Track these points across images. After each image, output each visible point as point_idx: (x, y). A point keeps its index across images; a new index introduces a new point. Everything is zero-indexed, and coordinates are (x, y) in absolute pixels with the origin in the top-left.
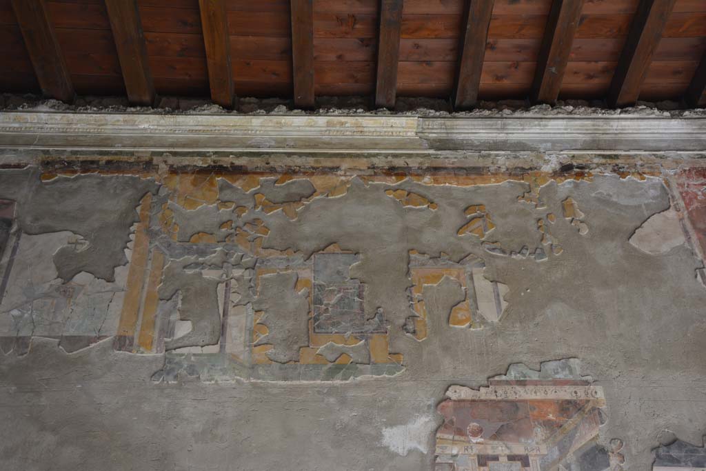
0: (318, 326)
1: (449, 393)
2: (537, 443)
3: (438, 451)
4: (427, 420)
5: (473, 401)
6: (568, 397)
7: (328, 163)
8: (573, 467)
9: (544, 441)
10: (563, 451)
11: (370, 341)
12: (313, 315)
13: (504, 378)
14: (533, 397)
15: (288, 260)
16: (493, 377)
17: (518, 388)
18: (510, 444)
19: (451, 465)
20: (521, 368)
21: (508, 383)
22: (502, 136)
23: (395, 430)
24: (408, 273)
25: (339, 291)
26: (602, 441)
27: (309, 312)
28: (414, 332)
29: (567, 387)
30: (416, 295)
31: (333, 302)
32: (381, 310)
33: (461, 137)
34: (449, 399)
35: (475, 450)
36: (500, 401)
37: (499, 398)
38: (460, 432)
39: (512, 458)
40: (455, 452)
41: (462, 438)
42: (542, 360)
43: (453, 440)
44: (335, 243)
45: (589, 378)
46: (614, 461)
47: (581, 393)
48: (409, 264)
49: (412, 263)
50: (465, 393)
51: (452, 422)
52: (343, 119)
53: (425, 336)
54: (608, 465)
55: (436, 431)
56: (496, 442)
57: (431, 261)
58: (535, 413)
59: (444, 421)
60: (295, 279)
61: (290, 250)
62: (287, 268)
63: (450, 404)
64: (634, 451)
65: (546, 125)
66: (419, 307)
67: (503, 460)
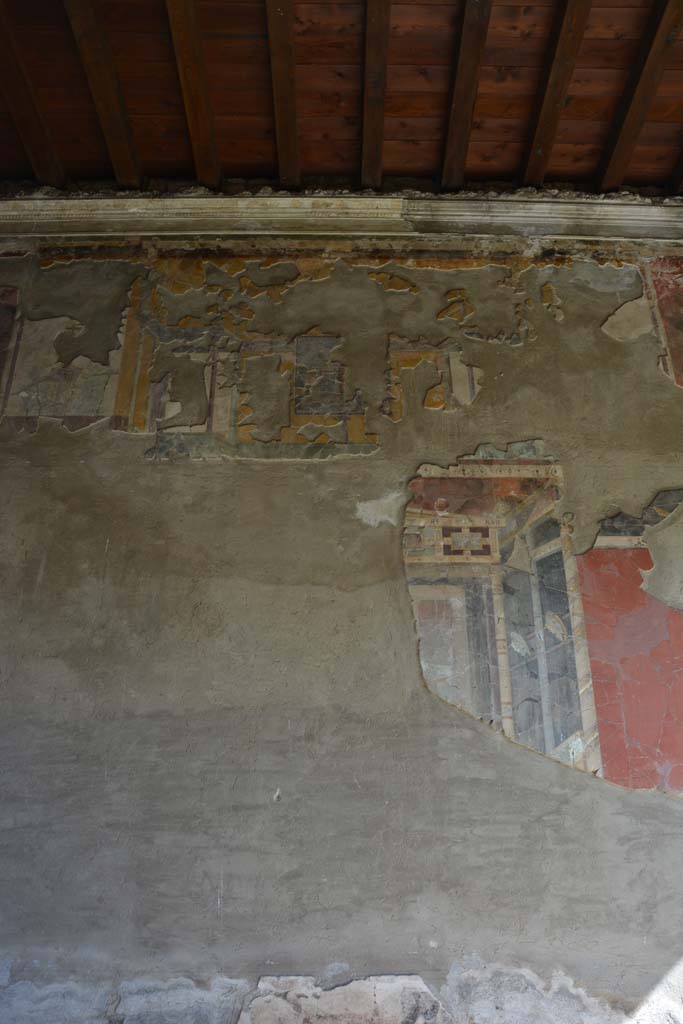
0: (300, 408)
1: (421, 471)
2: (498, 517)
3: (407, 523)
4: (398, 495)
5: (442, 478)
6: (530, 476)
7: (312, 246)
8: (528, 537)
9: (504, 515)
10: (520, 523)
11: (348, 422)
12: (295, 396)
13: (472, 457)
14: (498, 475)
15: (271, 343)
16: (462, 456)
17: (486, 468)
18: (473, 518)
19: (418, 536)
20: (489, 448)
21: (476, 462)
22: (486, 219)
23: (368, 504)
24: (387, 356)
25: (320, 374)
26: (556, 515)
27: (291, 394)
28: (390, 414)
29: (529, 467)
30: (394, 378)
31: (314, 384)
32: (360, 392)
33: (445, 219)
34: (420, 476)
35: (441, 524)
36: (466, 479)
37: (467, 476)
38: (428, 506)
39: (473, 530)
40: (422, 524)
41: (430, 512)
42: (512, 440)
43: (422, 514)
44: (316, 326)
45: (551, 458)
46: (564, 532)
47: (542, 472)
48: (388, 346)
49: (392, 347)
50: (434, 471)
51: (421, 497)
52: (328, 200)
53: (401, 417)
54: (559, 536)
55: (406, 505)
56: (460, 516)
57: (410, 345)
58: (499, 490)
59: (413, 497)
60: (278, 361)
61: (273, 334)
62: (271, 351)
63: (420, 481)
64: (583, 524)
65: (530, 209)
66: (396, 390)
67: (466, 531)
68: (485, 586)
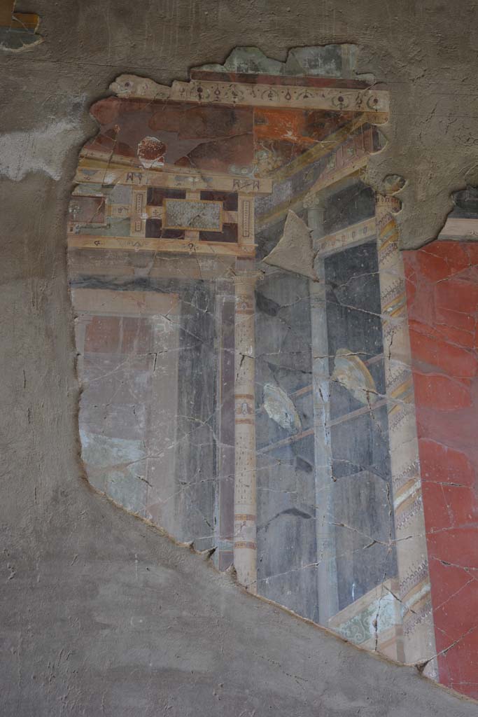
1: (118, 87)
2: (257, 175)
3: (80, 177)
4: (69, 127)
5: (157, 102)
6: (325, 106)
8: (311, 214)
9: (270, 173)
10: (300, 189)
13: (218, 68)
14: (266, 102)
16: (200, 65)
17: (242, 88)
18: (209, 174)
19: (99, 200)
20: (253, 55)
21: (224, 77)
26: (369, 178)
29: (326, 90)
34: (115, 96)
35: (147, 180)
36: (203, 106)
37: (205, 101)
38: (125, 150)
39: (208, 196)
40: (109, 180)
41: (127, 160)
42: (293, 44)
43: (110, 161)
45: (369, 78)
46: (383, 208)
47: (350, 100)
50: (144, 89)
51: (112, 133)
54: (373, 214)
55: (83, 145)
56: (185, 169)
58: (264, 128)
59: (98, 131)
63: (115, 103)
64: (421, 195)
67: (193, 198)
68: (222, 298)
